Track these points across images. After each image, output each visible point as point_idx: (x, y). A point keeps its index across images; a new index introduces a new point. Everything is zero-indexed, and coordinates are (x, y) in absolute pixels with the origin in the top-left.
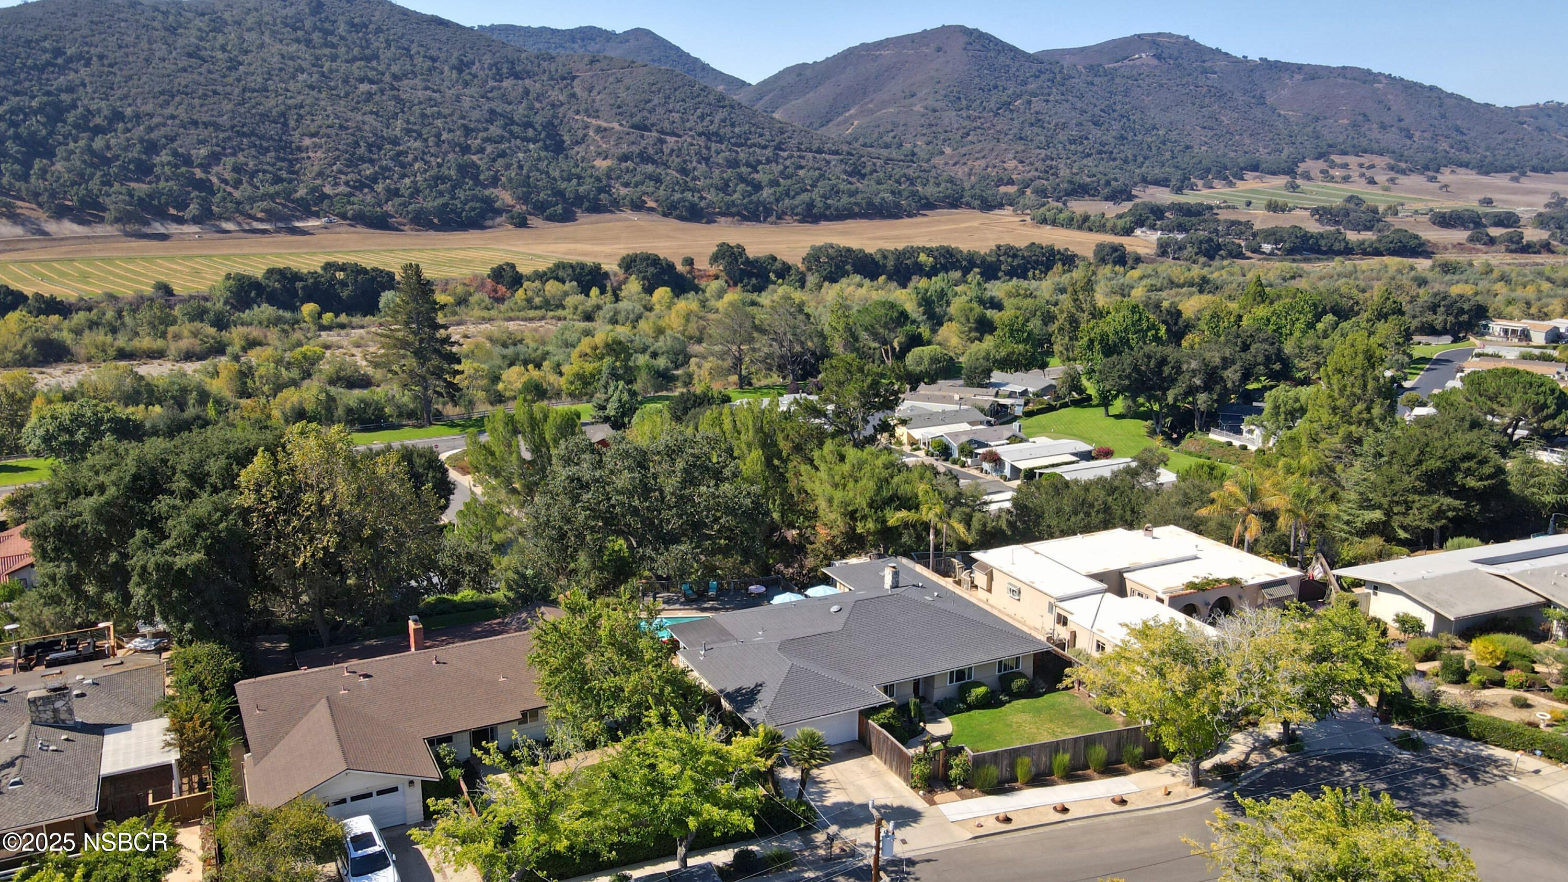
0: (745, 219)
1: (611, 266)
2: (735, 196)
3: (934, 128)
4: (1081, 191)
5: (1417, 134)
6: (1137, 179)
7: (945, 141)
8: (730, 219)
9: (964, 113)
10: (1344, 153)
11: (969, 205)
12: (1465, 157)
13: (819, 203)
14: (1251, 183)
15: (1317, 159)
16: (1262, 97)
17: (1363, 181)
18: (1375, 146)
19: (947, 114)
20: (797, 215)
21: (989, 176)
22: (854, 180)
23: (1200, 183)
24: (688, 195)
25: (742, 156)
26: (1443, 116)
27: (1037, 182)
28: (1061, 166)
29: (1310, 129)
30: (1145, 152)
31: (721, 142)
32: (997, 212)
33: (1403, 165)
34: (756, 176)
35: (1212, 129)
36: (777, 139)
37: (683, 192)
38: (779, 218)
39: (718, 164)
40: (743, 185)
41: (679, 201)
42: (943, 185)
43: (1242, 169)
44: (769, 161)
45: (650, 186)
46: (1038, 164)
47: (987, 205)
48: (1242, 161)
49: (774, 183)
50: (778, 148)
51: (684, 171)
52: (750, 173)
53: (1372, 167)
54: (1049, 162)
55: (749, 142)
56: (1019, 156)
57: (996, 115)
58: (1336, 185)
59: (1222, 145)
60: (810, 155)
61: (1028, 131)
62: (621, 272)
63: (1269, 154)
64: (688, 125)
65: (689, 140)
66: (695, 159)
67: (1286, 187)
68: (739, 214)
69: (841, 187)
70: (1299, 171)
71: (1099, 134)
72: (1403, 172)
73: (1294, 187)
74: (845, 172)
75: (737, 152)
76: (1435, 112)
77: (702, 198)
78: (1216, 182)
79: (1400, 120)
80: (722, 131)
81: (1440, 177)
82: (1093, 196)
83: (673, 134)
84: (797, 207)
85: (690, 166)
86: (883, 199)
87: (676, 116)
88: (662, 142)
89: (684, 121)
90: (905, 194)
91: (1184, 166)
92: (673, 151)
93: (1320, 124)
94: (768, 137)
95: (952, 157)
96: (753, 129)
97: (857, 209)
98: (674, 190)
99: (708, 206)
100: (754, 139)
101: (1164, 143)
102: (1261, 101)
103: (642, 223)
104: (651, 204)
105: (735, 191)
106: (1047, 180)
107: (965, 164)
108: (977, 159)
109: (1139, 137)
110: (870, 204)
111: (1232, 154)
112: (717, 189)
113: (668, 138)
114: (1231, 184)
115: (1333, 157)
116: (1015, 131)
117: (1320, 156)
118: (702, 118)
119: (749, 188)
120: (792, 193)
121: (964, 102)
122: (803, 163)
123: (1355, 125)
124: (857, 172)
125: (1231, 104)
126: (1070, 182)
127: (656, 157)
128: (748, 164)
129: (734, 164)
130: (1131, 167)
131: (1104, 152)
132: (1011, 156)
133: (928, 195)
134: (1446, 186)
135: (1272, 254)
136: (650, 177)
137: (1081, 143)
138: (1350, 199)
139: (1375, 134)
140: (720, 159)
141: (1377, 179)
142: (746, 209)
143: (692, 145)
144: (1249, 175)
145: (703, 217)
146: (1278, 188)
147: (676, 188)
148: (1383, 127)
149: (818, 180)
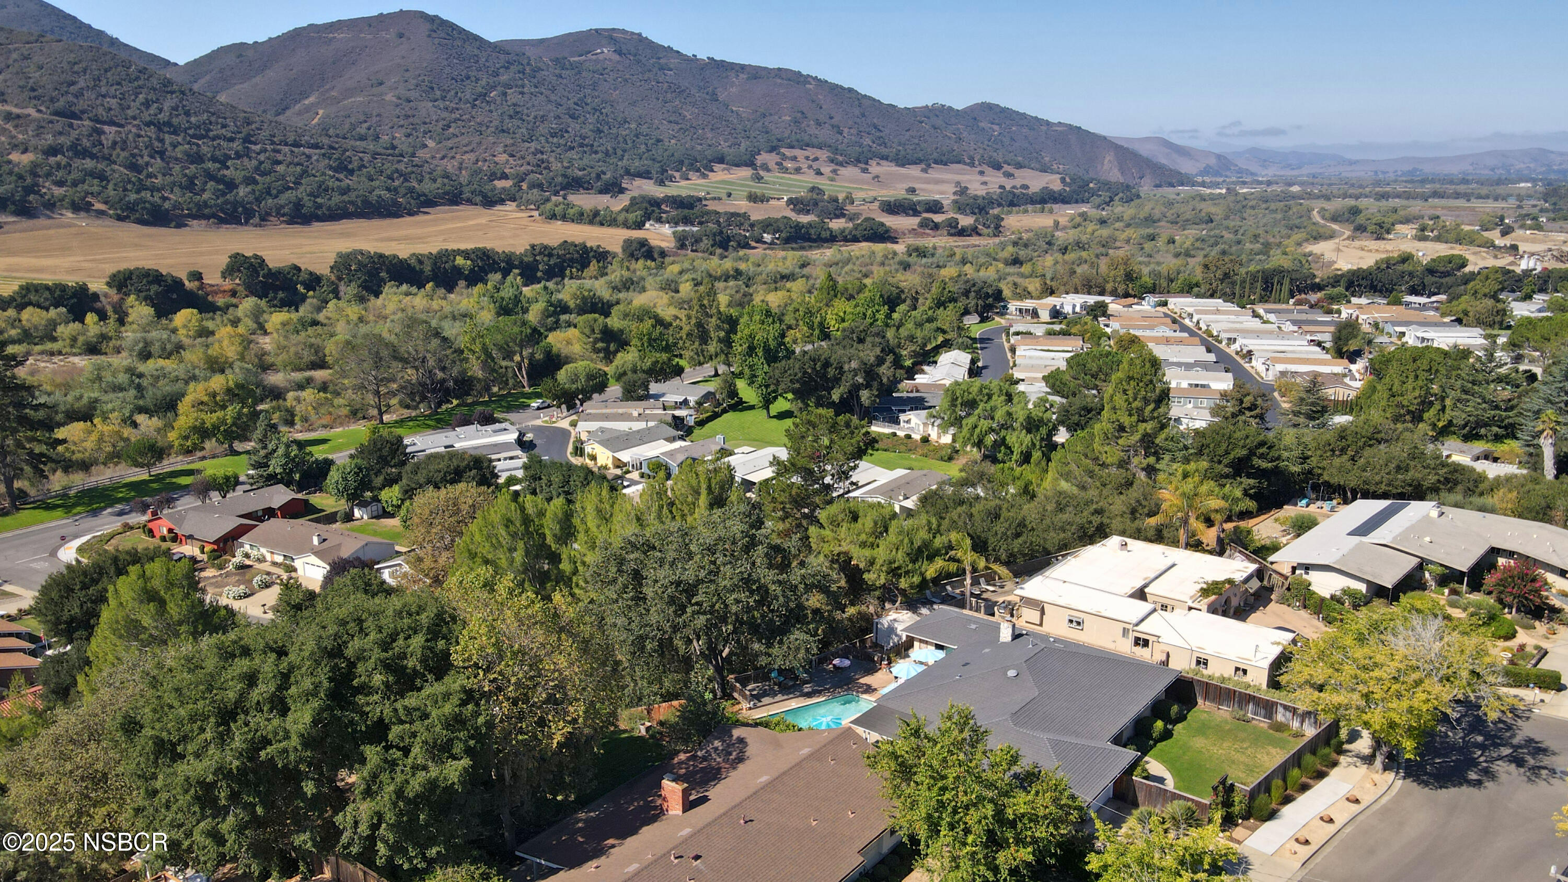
0: (222, 221)
1: (97, 286)
2: (205, 196)
3: (411, 120)
4: (576, 184)
5: (846, 130)
6: (622, 172)
7: (425, 133)
8: (204, 222)
9: (441, 104)
10: (792, 147)
11: (470, 202)
12: (884, 151)
13: (308, 202)
14: (720, 174)
15: (771, 151)
16: (714, 94)
17: (812, 172)
18: (815, 141)
19: (423, 104)
20: (283, 215)
21: (481, 170)
22: (341, 176)
23: (677, 175)
24: (146, 195)
25: (205, 149)
26: (863, 115)
27: (531, 176)
28: (552, 159)
29: (760, 124)
30: (622, 145)
31: (175, 133)
32: (499, 207)
33: (841, 158)
34: (226, 172)
35: (677, 123)
36: (245, 131)
37: (138, 192)
38: (263, 219)
39: (177, 159)
40: (212, 183)
41: (136, 203)
42: (439, 180)
43: (711, 161)
44: (238, 156)
45: (94, 185)
46: (529, 158)
47: (490, 201)
48: (709, 153)
49: (249, 181)
50: (247, 140)
51: (134, 167)
52: (219, 170)
53: (816, 159)
54: (539, 156)
55: (211, 134)
56: (510, 149)
57: (474, 106)
58: (792, 176)
59: (689, 138)
60: (287, 149)
61: (509, 124)
62: (113, 292)
63: (730, 147)
64: (130, 113)
65: (134, 130)
66: (145, 152)
67: (753, 179)
68: (214, 216)
69: (330, 184)
70: (758, 163)
71: (578, 127)
72: (841, 164)
73: (759, 179)
74: (331, 168)
75: (198, 145)
76: (857, 112)
77: (165, 199)
78: (691, 174)
79: (831, 118)
80: (175, 121)
81: (870, 169)
82: (588, 189)
83: (112, 123)
84: (283, 207)
85: (140, 161)
86: (380, 197)
87: (113, 102)
88: (100, 132)
89: (124, 108)
90: (402, 191)
91: (660, 159)
92: (115, 143)
93: (767, 119)
94: (232, 127)
95: (438, 151)
96: (213, 119)
97: (351, 208)
98: (125, 190)
99: (175, 207)
100: (216, 131)
101: (637, 136)
102: (714, 98)
103: (92, 229)
104: (99, 206)
105: (204, 190)
106: (541, 174)
107: (453, 157)
108: (466, 152)
109: (614, 131)
110: (366, 202)
111: (699, 148)
112: (181, 186)
113: (106, 128)
114: (705, 176)
115: (782, 150)
116: (495, 123)
117: (773, 149)
118: (147, 104)
119: (221, 187)
120: (274, 192)
121: (438, 93)
122: (280, 157)
123: (796, 122)
124: (343, 167)
125: (689, 99)
126: (564, 176)
127: (95, 151)
128: (214, 159)
129: (197, 158)
130: (613, 160)
131: (583, 145)
132: (501, 150)
133: (427, 192)
134: (877, 177)
135: (772, 243)
136: (92, 174)
137: (562, 136)
138: (813, 189)
139: (813, 130)
140: (179, 152)
141: (822, 170)
142: (222, 210)
143: (139, 136)
144: (717, 167)
145: (172, 221)
146: (745, 179)
147: (129, 187)
148: (819, 124)
149: (301, 176)
